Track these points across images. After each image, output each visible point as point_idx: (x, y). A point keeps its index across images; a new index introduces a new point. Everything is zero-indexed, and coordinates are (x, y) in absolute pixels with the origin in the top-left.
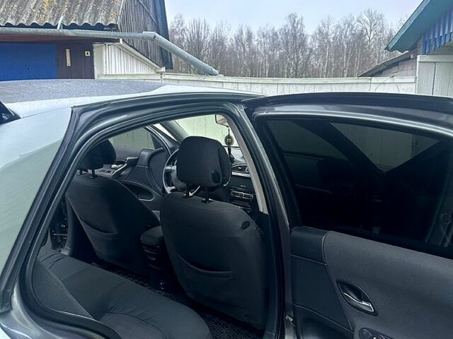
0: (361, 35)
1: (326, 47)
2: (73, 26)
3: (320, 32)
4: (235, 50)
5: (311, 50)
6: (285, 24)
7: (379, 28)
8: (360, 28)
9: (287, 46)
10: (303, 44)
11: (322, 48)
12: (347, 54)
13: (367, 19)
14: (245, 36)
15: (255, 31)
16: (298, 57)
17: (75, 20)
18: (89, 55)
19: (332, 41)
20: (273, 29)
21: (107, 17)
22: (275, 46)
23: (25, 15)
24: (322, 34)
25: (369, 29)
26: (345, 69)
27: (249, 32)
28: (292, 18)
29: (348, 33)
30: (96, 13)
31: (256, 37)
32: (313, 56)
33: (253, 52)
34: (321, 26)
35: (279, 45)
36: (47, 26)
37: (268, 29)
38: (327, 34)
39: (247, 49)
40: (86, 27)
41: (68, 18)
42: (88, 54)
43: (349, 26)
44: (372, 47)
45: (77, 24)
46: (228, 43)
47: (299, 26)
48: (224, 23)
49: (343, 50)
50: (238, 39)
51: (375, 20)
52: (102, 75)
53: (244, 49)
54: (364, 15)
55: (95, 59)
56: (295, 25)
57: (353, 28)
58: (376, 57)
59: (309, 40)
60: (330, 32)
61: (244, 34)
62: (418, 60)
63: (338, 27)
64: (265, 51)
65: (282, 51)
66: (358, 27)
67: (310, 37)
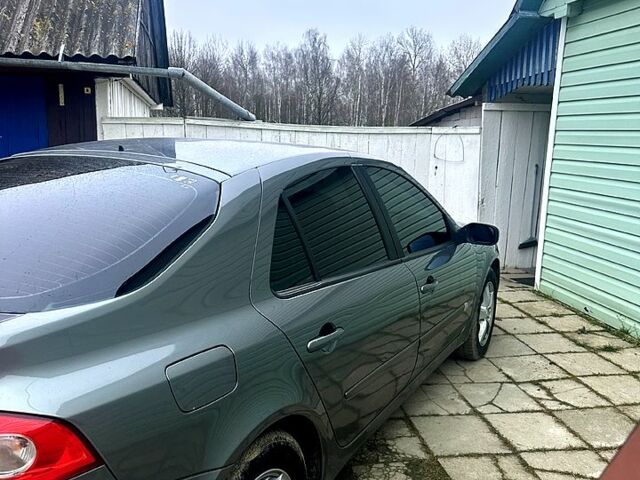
0: (403, 62)
1: (357, 76)
2: (79, 58)
3: (350, 56)
4: (233, 76)
5: (338, 81)
6: (303, 43)
7: (425, 54)
8: (401, 52)
9: (306, 74)
10: (326, 72)
11: (352, 78)
12: (385, 87)
13: (411, 41)
14: (246, 57)
15: (260, 51)
16: (321, 89)
17: (80, 50)
18: (90, 92)
19: (365, 68)
20: (285, 49)
21: (121, 48)
22: (289, 72)
23: (12, 42)
24: (351, 59)
25: (412, 54)
26: (383, 107)
27: (251, 52)
28: (312, 36)
29: (386, 59)
30: (105, 42)
31: (263, 60)
32: (340, 89)
33: (259, 80)
34: (350, 47)
35: (294, 71)
36: (45, 56)
37: (279, 49)
38: (358, 59)
39: (250, 76)
40: (96, 59)
41: (70, 46)
42: (87, 91)
43: (387, 50)
44: (417, 78)
45: (84, 55)
46: (222, 66)
47: (322, 47)
48: (218, 37)
49: (380, 81)
50: (237, 62)
51: (420, 42)
52: (107, 118)
53: (246, 75)
54: (406, 35)
55: (97, 97)
56: (317, 45)
57: (392, 52)
58: (422, 92)
59: (335, 67)
60: (362, 57)
61: (245, 53)
62: (483, 108)
63: (373, 50)
64: (275, 80)
65: (298, 80)
66: (399, 52)
67: (336, 62)
